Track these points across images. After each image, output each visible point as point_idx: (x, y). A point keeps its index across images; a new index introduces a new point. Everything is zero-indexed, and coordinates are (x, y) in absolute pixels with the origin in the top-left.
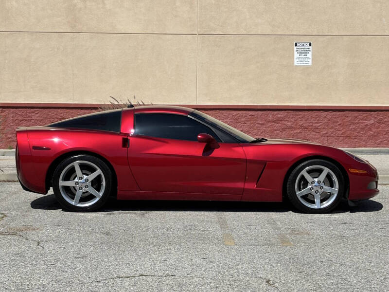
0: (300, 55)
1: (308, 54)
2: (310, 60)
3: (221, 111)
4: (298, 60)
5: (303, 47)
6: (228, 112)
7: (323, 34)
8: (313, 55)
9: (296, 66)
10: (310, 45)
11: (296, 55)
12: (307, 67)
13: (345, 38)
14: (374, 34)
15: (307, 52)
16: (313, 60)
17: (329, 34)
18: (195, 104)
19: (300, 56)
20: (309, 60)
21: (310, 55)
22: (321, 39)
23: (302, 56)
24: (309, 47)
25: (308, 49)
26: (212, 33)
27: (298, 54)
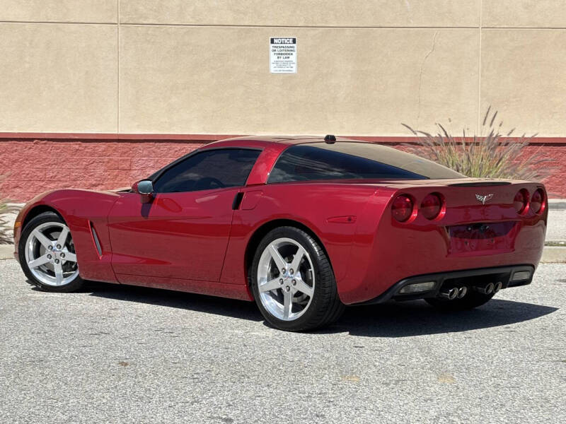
0: (278, 58)
1: (291, 56)
2: (295, 66)
3: (157, 144)
4: (275, 65)
5: (282, 45)
6: (169, 145)
7: (314, 25)
8: (298, 57)
9: (273, 74)
10: (294, 41)
11: (273, 58)
12: (290, 77)
13: (348, 32)
14: (392, 26)
15: (289, 53)
16: (299, 65)
17: (323, 25)
18: (116, 133)
19: (280, 59)
20: (292, 65)
21: (293, 58)
22: (312, 32)
23: (282, 59)
24: (292, 45)
25: (291, 47)
26: (141, 21)
27: (276, 56)
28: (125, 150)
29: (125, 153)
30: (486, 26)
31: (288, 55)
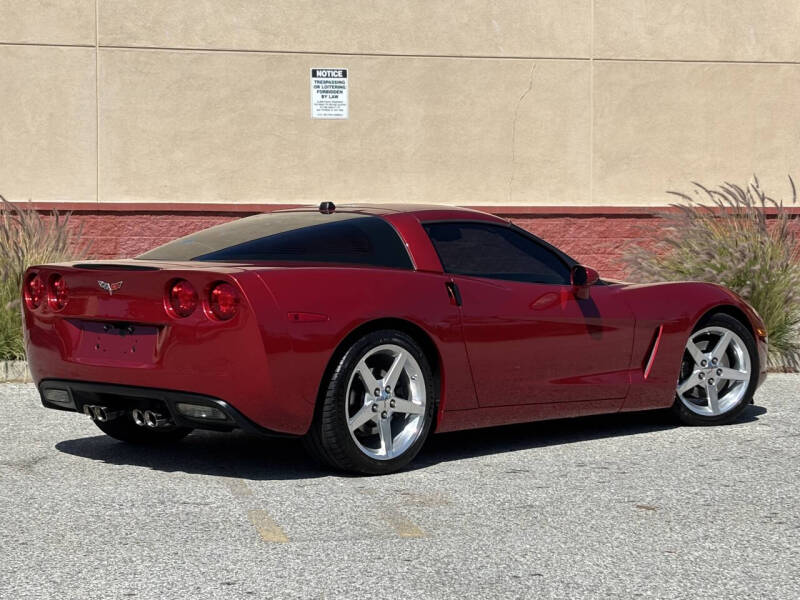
0: (323, 97)
1: (340, 95)
2: (345, 108)
3: (153, 217)
4: (318, 107)
5: (326, 79)
6: (170, 219)
7: (371, 52)
8: (350, 96)
9: (316, 119)
10: (344, 74)
11: (316, 97)
12: (339, 123)
13: (417, 62)
14: (475, 55)
15: (337, 90)
16: (351, 107)
17: (383, 53)
18: (93, 201)
19: (324, 99)
20: (342, 107)
21: (343, 97)
22: (368, 62)
23: (327, 99)
24: (341, 80)
25: (340, 82)
26: (129, 44)
27: (320, 95)
28: (107, 227)
29: (107, 230)
30: (599, 57)
31: (336, 93)
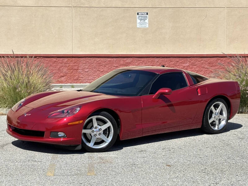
1: (146, 20)
2: (147, 24)
3: (89, 58)
4: (139, 24)
5: (142, 15)
6: (94, 59)
7: (156, 7)
8: (149, 21)
9: (138, 28)
10: (147, 14)
11: (138, 21)
12: (145, 30)
13: (170, 10)
14: (189, 7)
15: (145, 19)
16: (149, 24)
17: (159, 7)
18: (72, 54)
19: (141, 22)
21: (147, 21)
22: (155, 10)
23: (142, 22)
25: (146, 16)
26: (82, 6)
27: (140, 20)
28: (75, 61)
29: (75, 62)
30: (228, 7)
31: (145, 20)
